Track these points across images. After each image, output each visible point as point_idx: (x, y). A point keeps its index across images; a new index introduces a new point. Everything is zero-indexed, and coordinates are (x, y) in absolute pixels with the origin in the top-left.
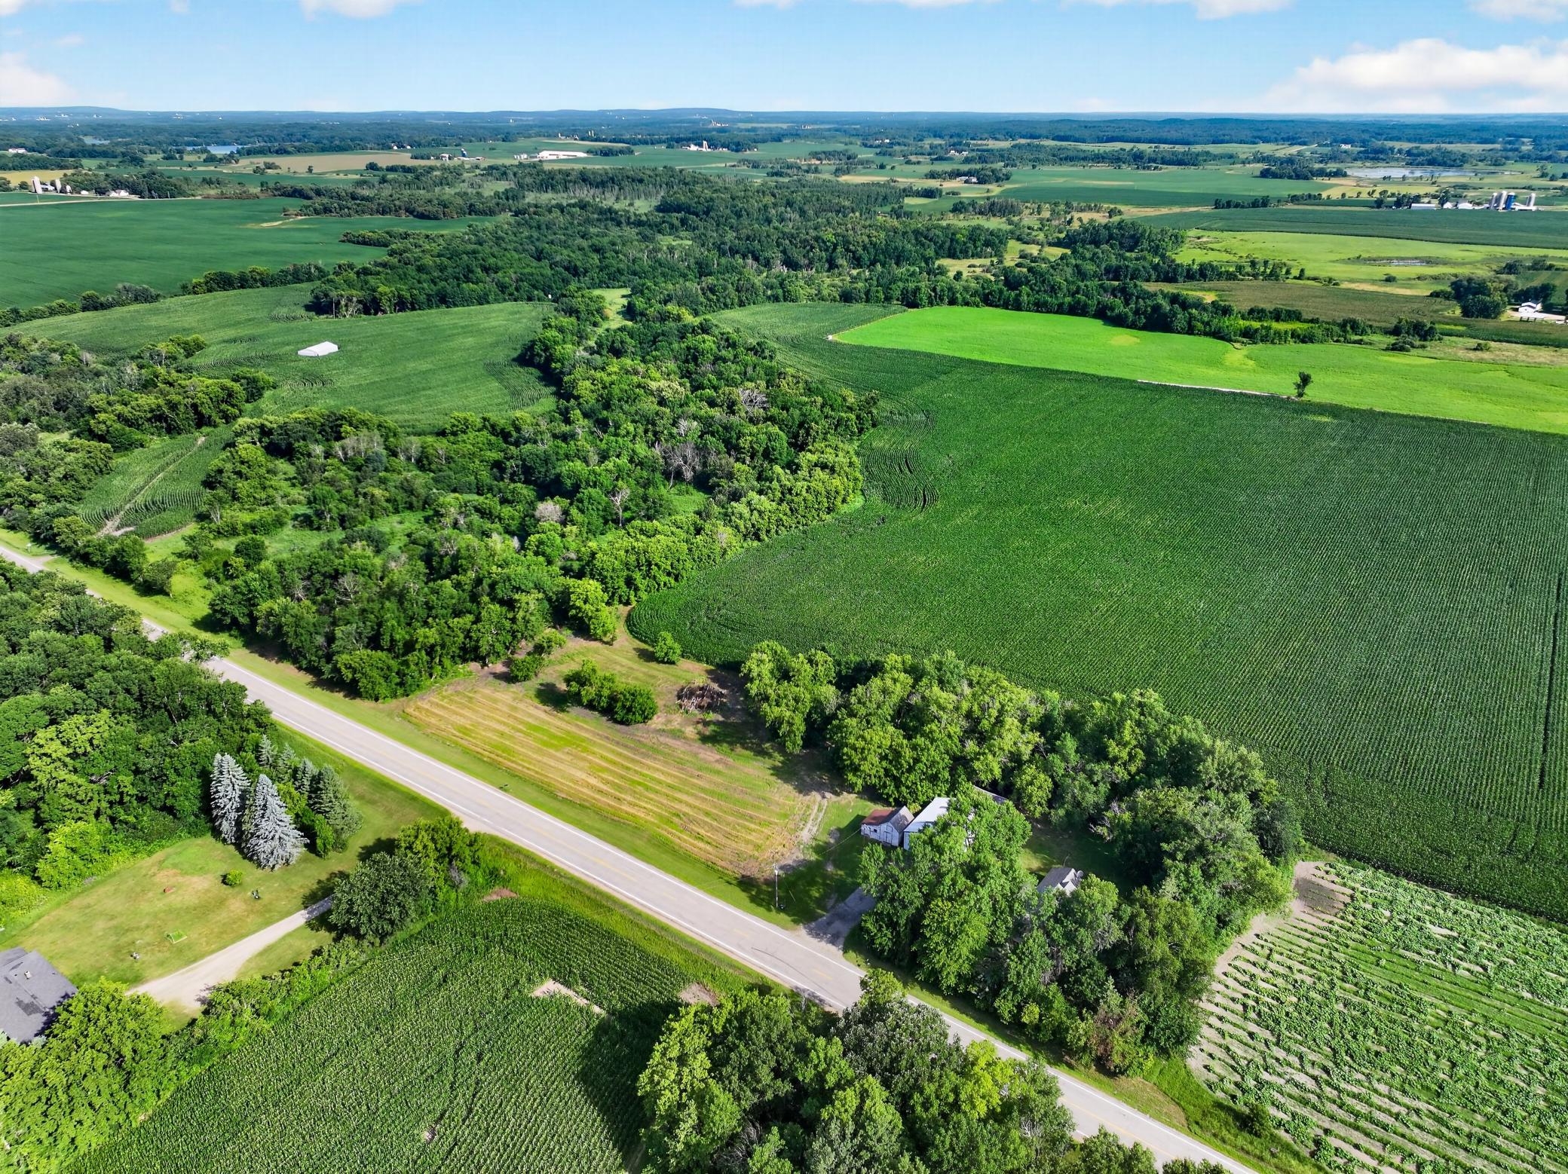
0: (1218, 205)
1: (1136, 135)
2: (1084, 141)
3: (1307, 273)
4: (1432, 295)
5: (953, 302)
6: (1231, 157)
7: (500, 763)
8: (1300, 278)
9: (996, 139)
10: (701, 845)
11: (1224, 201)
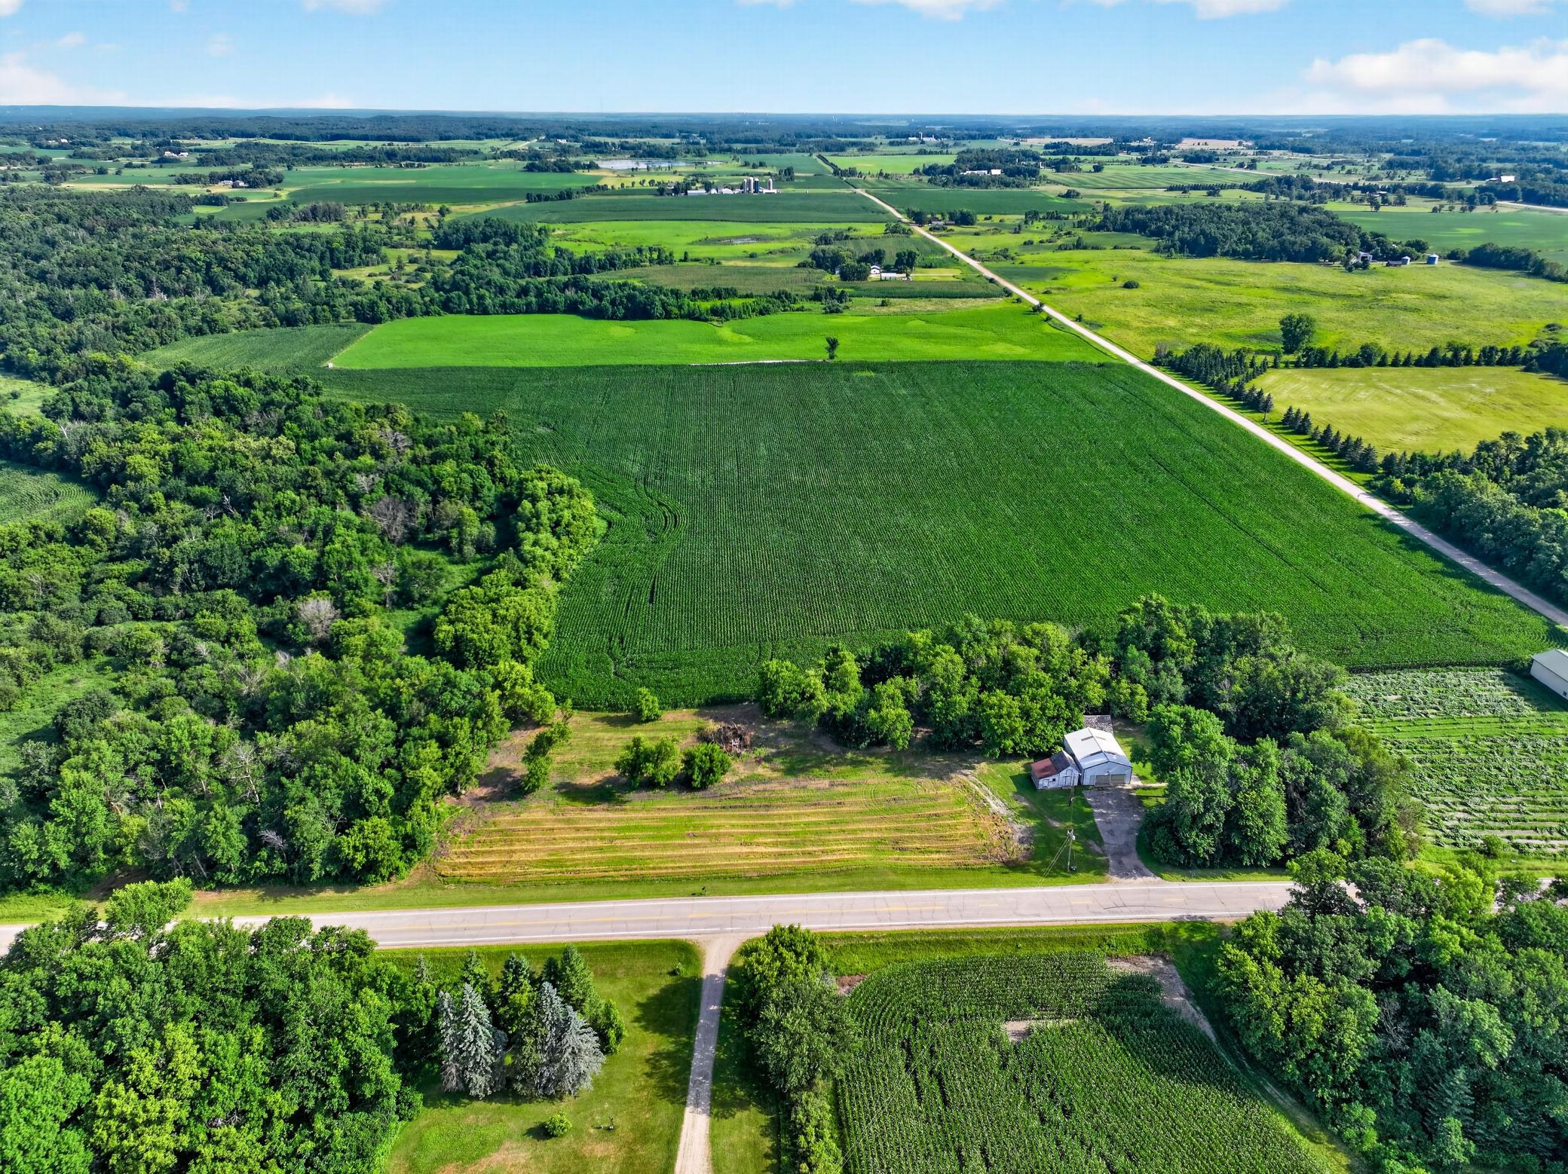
0: (530, 198)
1: (361, 132)
2: (307, 140)
3: (690, 256)
4: (799, 266)
5: (411, 313)
6: (476, 153)
7: (643, 876)
8: (685, 259)
9: (203, 138)
10: (934, 856)
11: (534, 194)
